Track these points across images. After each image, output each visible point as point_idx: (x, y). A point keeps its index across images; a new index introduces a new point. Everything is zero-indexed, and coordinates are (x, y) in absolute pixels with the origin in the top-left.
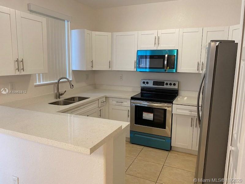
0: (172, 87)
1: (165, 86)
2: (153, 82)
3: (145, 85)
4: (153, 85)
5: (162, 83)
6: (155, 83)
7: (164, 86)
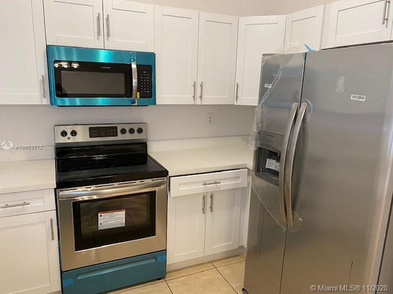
0: (136, 136)
1: (120, 137)
2: (90, 128)
3: (69, 138)
4: (90, 137)
5: (111, 130)
6: (95, 131)
7: (116, 135)
